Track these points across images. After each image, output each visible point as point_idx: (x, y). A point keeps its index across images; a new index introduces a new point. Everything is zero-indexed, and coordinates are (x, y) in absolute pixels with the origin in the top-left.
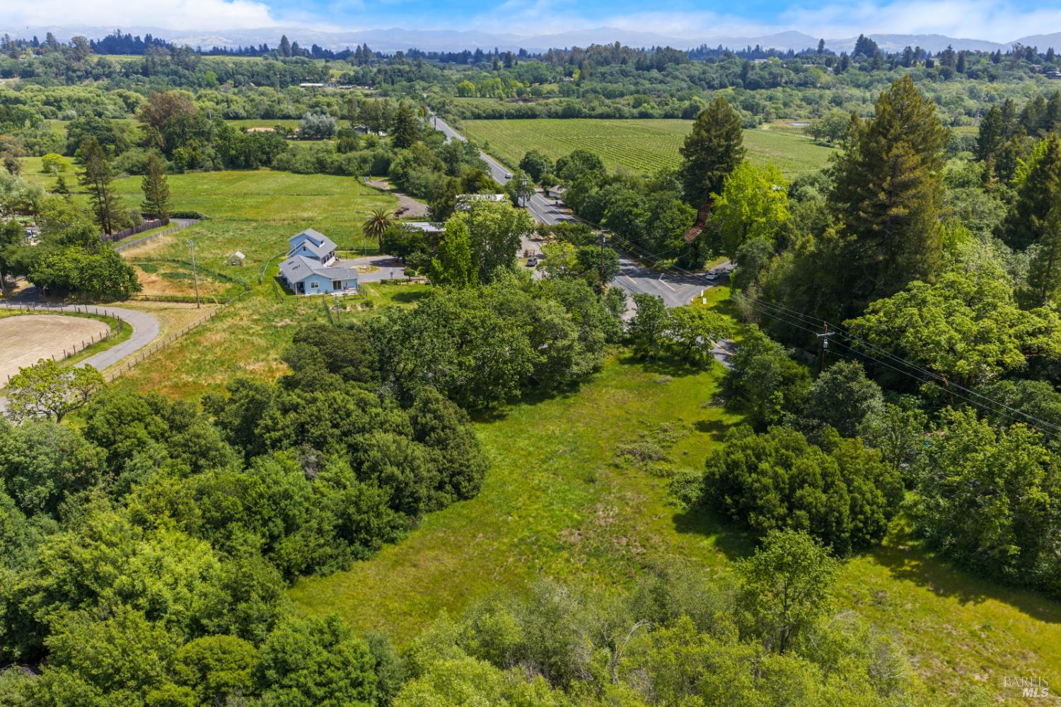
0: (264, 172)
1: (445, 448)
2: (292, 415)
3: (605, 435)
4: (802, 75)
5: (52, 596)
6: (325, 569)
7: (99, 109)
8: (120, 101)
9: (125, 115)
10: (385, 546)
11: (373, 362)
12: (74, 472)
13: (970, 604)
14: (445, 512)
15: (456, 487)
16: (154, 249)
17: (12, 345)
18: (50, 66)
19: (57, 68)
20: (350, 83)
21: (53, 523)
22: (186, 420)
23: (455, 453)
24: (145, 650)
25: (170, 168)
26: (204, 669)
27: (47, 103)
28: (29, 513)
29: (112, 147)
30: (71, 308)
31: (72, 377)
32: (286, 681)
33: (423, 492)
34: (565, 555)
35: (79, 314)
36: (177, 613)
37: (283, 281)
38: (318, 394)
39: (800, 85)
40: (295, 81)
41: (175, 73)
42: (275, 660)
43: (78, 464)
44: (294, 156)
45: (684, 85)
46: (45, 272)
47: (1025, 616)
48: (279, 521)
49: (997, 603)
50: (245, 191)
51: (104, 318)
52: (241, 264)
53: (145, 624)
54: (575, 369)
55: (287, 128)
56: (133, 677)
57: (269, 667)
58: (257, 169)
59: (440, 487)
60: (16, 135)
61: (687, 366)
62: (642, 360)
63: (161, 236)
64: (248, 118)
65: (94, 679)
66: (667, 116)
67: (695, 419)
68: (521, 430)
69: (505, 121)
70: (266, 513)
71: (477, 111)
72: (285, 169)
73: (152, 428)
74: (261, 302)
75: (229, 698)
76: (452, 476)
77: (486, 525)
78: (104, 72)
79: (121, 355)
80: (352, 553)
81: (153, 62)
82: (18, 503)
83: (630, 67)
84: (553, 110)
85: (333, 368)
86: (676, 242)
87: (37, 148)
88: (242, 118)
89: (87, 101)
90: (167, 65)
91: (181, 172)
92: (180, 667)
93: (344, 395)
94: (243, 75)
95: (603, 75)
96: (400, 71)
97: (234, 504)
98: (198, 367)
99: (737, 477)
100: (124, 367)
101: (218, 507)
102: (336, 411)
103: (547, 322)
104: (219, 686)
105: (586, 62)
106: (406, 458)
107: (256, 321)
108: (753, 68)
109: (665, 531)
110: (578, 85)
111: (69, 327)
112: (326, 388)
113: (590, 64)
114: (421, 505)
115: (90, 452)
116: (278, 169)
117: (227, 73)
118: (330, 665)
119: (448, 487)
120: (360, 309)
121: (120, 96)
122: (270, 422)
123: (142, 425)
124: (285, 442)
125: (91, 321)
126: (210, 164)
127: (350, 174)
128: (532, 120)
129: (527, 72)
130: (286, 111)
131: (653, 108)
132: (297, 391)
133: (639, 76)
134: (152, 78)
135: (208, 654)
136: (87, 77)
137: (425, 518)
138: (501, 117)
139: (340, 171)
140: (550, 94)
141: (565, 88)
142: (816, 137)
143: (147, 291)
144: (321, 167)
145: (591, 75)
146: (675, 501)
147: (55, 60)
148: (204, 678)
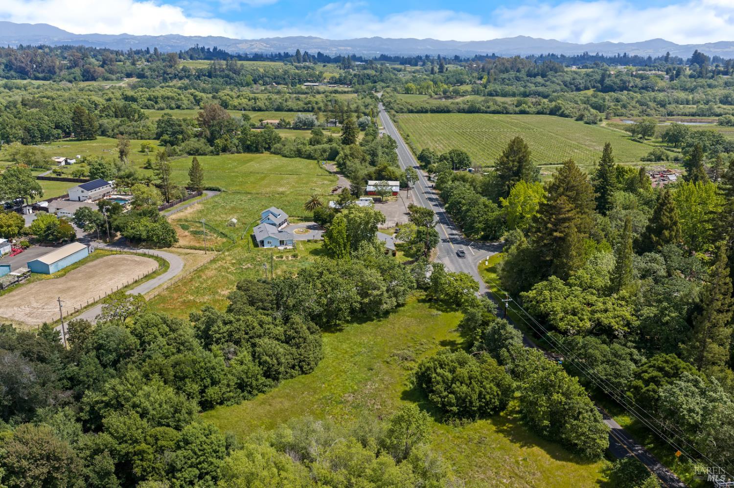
0: (266, 154)
1: (298, 348)
2: (228, 327)
3: (390, 344)
4: (644, 81)
5: (107, 405)
6: (229, 403)
7: (179, 103)
8: (192, 98)
9: (194, 107)
10: (259, 394)
11: (272, 300)
12: (125, 350)
13: (524, 449)
14: (293, 380)
15: (301, 367)
16: (190, 213)
17: (110, 272)
18: (154, 71)
19: (158, 72)
20: (335, 83)
21: (114, 372)
22: (177, 327)
23: (303, 351)
24: (137, 429)
25: (212, 152)
26: (157, 439)
27: (149, 99)
28: (104, 366)
29: (181, 137)
30: (141, 251)
31: (132, 299)
32: (187, 447)
33: (282, 369)
34: (341, 406)
35: (144, 255)
36: (153, 415)
37: (254, 238)
38: (241, 317)
39: (643, 88)
40: (301, 82)
41: (228, 76)
42: (183, 439)
43: (126, 346)
44: (284, 145)
45: (558, 88)
46: (129, 232)
47: (548, 456)
48: (208, 380)
49: (538, 448)
50: (251, 170)
51: (156, 258)
52: (234, 226)
53: (139, 419)
54: (385, 306)
55: (287, 121)
56: (131, 439)
57: (181, 441)
58: (262, 153)
59: (293, 367)
60: (129, 126)
61: (454, 306)
62: (430, 301)
63: (196, 204)
64: (266, 110)
65: (115, 438)
66: (539, 113)
67: (442, 339)
68: (348, 339)
69: (429, 115)
70: (203, 375)
71: (411, 108)
72: (278, 154)
73: (161, 330)
74: (239, 252)
75: (165, 452)
76: (300, 362)
77: (311, 388)
78: (185, 74)
79: (161, 282)
80: (243, 396)
81: (215, 69)
82: (101, 361)
83: (523, 74)
84: (462, 107)
85: (252, 303)
86: (479, 225)
87: (139, 134)
88: (263, 111)
89: (173, 98)
90: (223, 71)
91: (218, 154)
92: (148, 438)
93: (253, 317)
94: (269, 77)
95: (503, 79)
96: (368, 75)
97: (189, 371)
98: (197, 292)
99: (428, 375)
100: (160, 290)
101: (182, 371)
102: (248, 326)
103: (368, 281)
104: (161, 447)
105: (492, 71)
106: (274, 353)
107: (233, 264)
108: (609, 76)
109: (395, 399)
110: (485, 87)
111: (139, 263)
112: (245, 314)
113: (495, 72)
114: (281, 376)
115: (133, 340)
116: (275, 153)
117: (259, 76)
118: (205, 443)
119: (297, 368)
120: (290, 258)
121: (192, 95)
122: (217, 329)
123: (157, 329)
124: (223, 340)
125: (151, 260)
126: (234, 149)
127: (315, 159)
128: (447, 114)
129: (453, 76)
130: (290, 107)
131: (529, 107)
132: (232, 314)
133: (528, 81)
134: (214, 79)
135: (158, 434)
136: (175, 78)
137: (283, 382)
138: (426, 112)
139: (309, 157)
140: (465, 93)
141: (476, 89)
142: (633, 133)
143: (182, 242)
144: (299, 154)
145: (495, 79)
146: (408, 383)
147: (157, 67)
148: (156, 443)
